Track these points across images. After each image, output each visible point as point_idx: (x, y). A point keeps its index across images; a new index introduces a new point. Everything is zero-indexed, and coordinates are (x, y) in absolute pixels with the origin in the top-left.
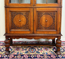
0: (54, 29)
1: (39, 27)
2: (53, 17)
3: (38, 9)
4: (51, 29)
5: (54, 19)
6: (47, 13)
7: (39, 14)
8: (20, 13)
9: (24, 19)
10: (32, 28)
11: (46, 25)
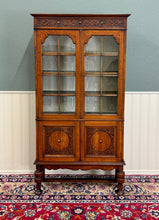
0: (112, 154)
1: (89, 151)
2: (111, 136)
3: (87, 124)
4: (108, 154)
5: (112, 139)
6: (101, 129)
7: (90, 131)
8: (59, 129)
9: (65, 138)
10: (78, 153)
11: (100, 148)
